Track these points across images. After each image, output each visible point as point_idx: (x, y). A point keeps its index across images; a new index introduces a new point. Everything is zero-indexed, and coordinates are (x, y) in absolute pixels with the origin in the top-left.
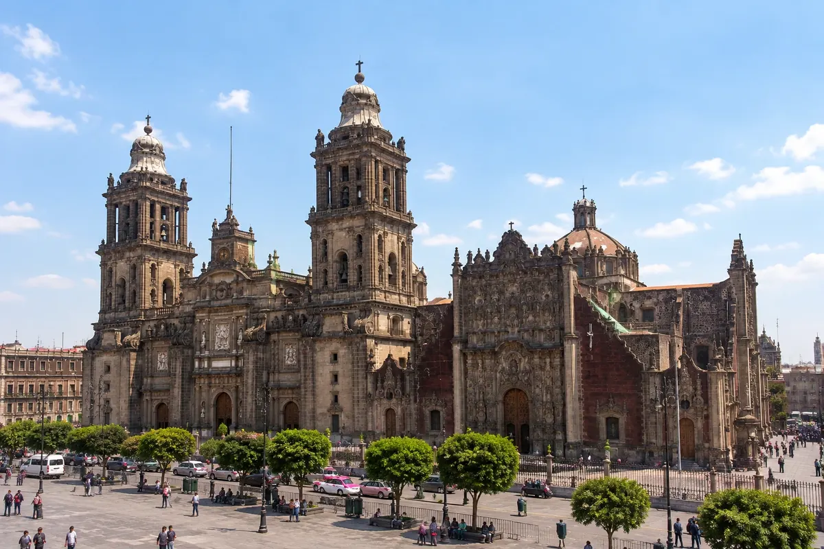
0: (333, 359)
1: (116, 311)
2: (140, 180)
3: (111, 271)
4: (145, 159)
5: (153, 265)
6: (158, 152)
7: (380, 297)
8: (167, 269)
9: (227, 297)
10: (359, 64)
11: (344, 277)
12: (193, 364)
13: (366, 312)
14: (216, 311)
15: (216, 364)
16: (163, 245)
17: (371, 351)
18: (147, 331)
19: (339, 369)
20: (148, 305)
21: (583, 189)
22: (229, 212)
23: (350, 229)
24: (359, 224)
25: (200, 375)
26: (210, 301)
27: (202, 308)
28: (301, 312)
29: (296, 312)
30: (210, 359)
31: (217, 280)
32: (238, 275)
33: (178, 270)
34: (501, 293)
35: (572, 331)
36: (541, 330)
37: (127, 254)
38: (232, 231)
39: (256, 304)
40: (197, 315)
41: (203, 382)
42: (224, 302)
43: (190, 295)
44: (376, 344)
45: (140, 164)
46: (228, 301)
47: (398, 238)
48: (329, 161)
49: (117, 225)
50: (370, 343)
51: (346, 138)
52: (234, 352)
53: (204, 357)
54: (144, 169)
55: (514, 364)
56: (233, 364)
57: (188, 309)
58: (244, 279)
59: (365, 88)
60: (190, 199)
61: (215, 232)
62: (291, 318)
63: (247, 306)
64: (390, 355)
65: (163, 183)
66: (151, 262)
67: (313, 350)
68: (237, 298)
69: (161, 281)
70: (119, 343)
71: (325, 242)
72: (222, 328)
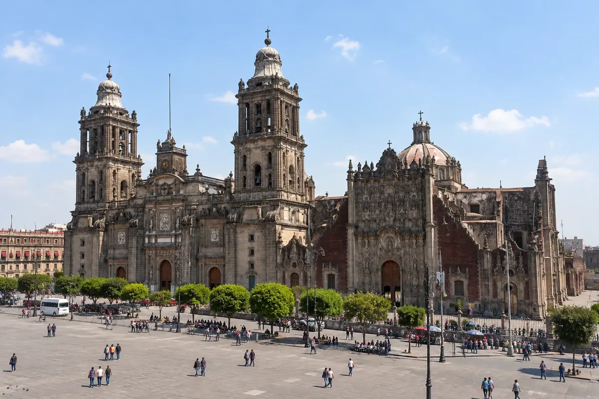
0: (250, 238)
1: (88, 203)
2: (105, 112)
3: (84, 175)
4: (108, 97)
5: (114, 171)
6: (117, 92)
7: (284, 196)
8: (124, 173)
9: (168, 194)
10: (268, 31)
11: (258, 182)
12: (144, 240)
13: (274, 207)
14: (161, 204)
15: (160, 240)
16: (121, 158)
17: (280, 234)
18: (110, 217)
19: (255, 245)
20: (111, 198)
21: (421, 113)
22: (169, 134)
23: (263, 148)
24: (270, 145)
25: (149, 248)
26: (156, 197)
27: (150, 202)
28: (223, 206)
29: (219, 205)
30: (156, 237)
31: (161, 182)
32: (176, 179)
33: (131, 174)
34: (382, 193)
35: (432, 221)
36: (410, 220)
37: (96, 163)
38: (172, 148)
39: (189, 199)
40: (147, 206)
41: (152, 253)
42: (166, 197)
43: (142, 192)
44: (282, 229)
45: (104, 100)
46: (169, 197)
47: (295, 154)
48: (247, 101)
49: (88, 143)
50: (278, 227)
51: (260, 84)
52: (174, 232)
53: (152, 235)
54: (108, 104)
55: (390, 243)
56: (173, 241)
57: (140, 202)
58: (181, 182)
59: (272, 49)
60: (139, 125)
61: (159, 149)
62: (214, 209)
63: (183, 201)
64: (294, 236)
65: (121, 114)
66: (113, 169)
67: (235, 232)
68: (175, 195)
69: (120, 182)
70: (91, 226)
71: (245, 157)
72: (165, 215)
